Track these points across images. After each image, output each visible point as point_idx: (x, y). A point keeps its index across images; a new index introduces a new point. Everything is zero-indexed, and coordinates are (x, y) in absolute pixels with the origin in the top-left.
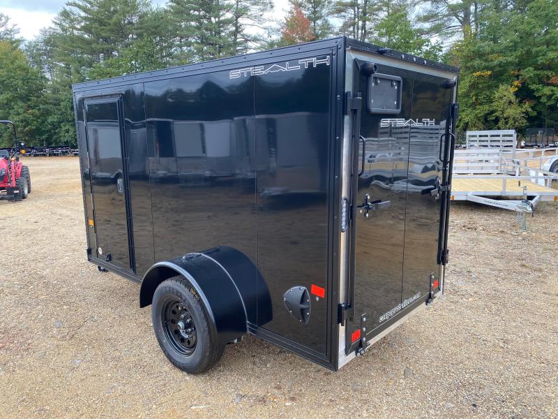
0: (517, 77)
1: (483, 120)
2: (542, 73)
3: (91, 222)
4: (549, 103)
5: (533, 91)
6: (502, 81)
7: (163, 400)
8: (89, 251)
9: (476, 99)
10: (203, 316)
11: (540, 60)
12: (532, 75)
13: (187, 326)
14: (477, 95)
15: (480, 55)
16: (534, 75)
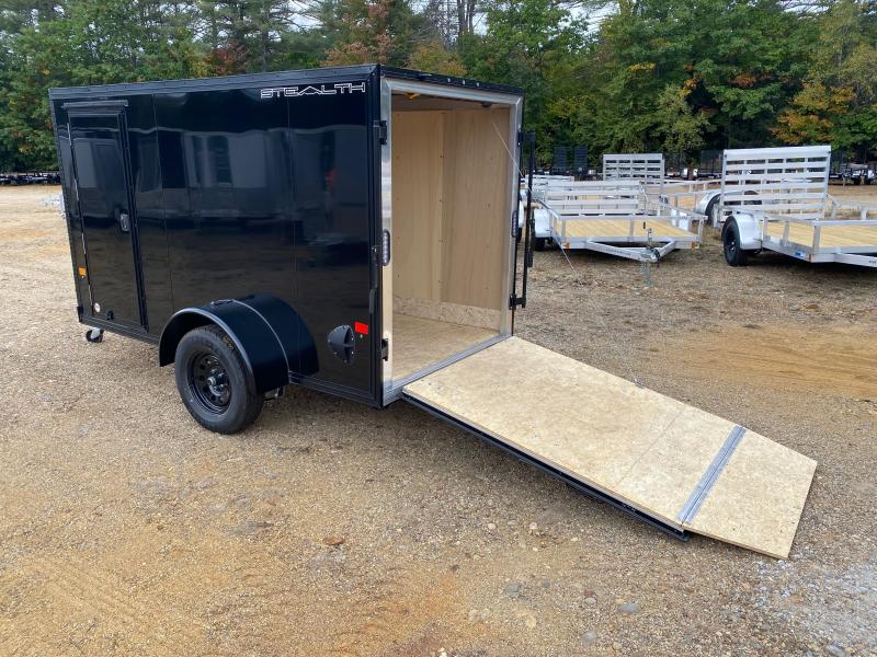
0: (691, 73)
1: (643, 137)
2: (726, 69)
3: (83, 272)
4: (733, 114)
5: (712, 95)
6: (670, 80)
7: (194, 456)
8: (80, 310)
9: (635, 106)
10: (238, 366)
11: (722, 49)
12: (710, 70)
13: (219, 381)
14: (635, 99)
15: (639, 38)
16: (713, 71)
